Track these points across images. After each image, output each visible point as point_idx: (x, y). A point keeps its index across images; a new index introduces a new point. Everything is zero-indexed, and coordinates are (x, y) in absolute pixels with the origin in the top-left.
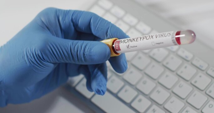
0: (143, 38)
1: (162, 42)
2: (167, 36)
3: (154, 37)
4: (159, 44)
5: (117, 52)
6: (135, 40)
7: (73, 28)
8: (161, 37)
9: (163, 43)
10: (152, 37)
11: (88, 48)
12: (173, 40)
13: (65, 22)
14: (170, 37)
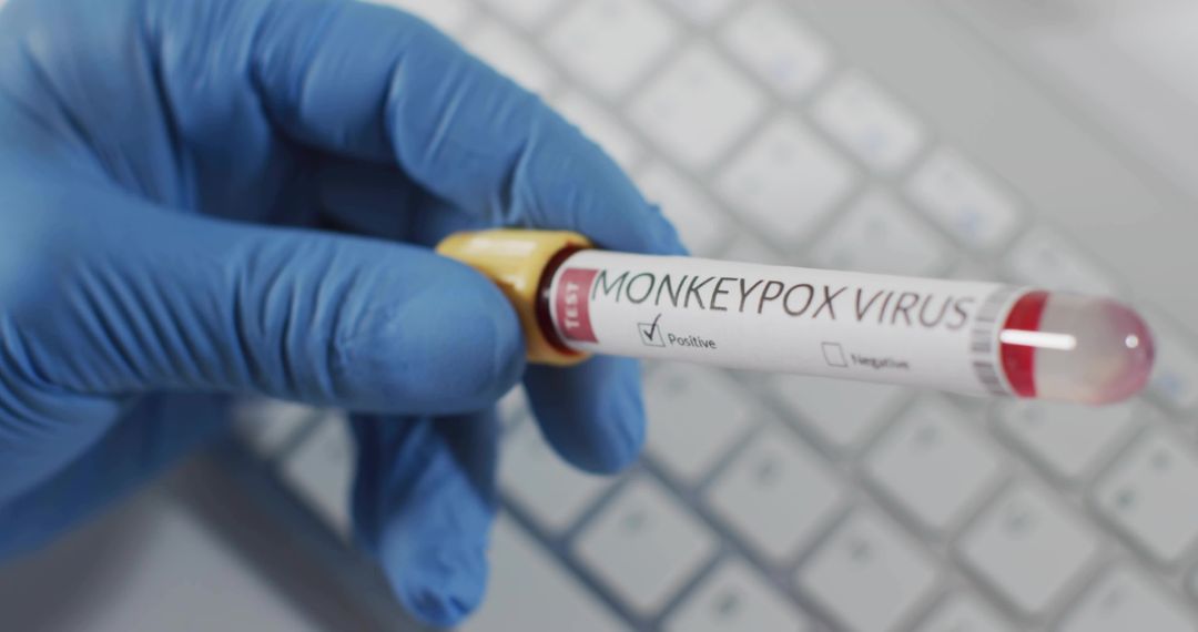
0: (764, 298)
1: (898, 358)
2: (941, 330)
3: (844, 305)
4: (874, 363)
5: (572, 344)
6: (706, 293)
7: (259, 128)
8: (893, 320)
9: (903, 365)
10: (828, 300)
11: (364, 311)
12: (978, 365)
13: (200, 84)
14: (965, 336)
